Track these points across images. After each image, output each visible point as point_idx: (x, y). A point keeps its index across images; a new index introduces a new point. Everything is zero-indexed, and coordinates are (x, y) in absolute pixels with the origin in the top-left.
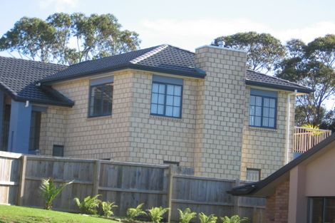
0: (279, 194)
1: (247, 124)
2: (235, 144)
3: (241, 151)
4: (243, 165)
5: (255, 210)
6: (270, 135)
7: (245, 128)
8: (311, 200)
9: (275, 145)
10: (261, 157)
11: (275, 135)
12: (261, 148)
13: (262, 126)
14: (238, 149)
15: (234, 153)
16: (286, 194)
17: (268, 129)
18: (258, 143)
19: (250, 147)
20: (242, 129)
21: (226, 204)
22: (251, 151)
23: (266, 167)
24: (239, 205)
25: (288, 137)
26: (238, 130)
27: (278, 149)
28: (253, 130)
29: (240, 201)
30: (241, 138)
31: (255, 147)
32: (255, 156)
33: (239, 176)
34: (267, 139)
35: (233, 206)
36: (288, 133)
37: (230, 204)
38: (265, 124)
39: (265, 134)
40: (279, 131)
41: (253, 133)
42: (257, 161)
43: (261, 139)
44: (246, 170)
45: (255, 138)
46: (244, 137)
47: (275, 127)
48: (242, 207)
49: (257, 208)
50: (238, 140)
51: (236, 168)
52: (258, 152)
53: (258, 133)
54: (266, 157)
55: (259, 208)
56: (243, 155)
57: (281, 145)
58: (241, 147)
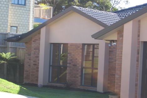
0: (33, 41)
1: (11, 2)
2: (5, 13)
3: (8, 17)
4: (9, 24)
5: (18, 49)
6: (22, 8)
7: (10, 5)
8: (52, 45)
9: (25, 14)
10: (18, 20)
11: (25, 9)
12: (18, 15)
13: (18, 4)
14: (6, 16)
15: (4, 18)
16: (38, 41)
17: (21, 6)
18: (16, 13)
19: (12, 15)
20: (8, 5)
21: (3, 46)
22: (13, 17)
23: (20, 25)
24: (10, 46)
25: (31, 10)
26: (7, 6)
27: (26, 16)
28: (14, 6)
29: (10, 44)
30: (8, 10)
31: (15, 15)
32: (14, 20)
33: (7, 30)
34: (21, 11)
35: (7, 47)
36: (32, 8)
37: (5, 46)
38: (20, 3)
39: (20, 8)
40: (27, 7)
41: (14, 7)
42: (16, 22)
43: (18, 11)
44: (10, 27)
45: (15, 10)
46: (9, 10)
47: (25, 5)
48: (11, 47)
49: (19, 48)
50: (6, 11)
51: (6, 26)
52: (16, 18)
53: (17, 8)
54: (20, 20)
55: (20, 48)
56: (9, 19)
57: (28, 14)
58: (8, 15)
